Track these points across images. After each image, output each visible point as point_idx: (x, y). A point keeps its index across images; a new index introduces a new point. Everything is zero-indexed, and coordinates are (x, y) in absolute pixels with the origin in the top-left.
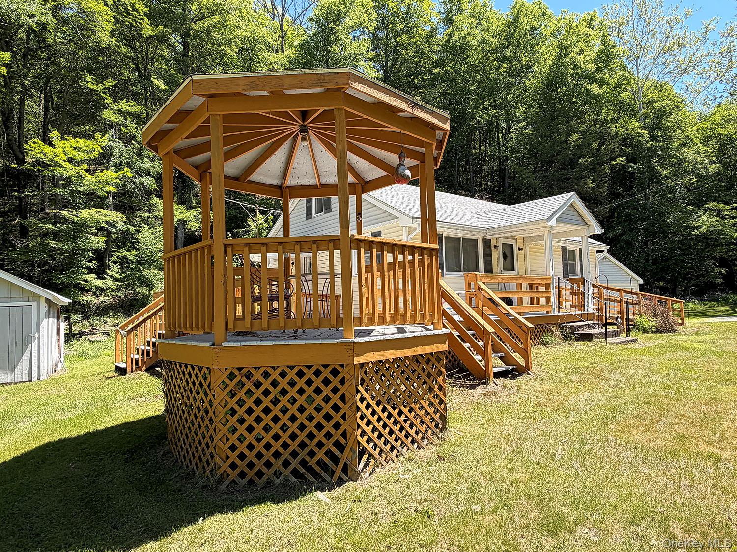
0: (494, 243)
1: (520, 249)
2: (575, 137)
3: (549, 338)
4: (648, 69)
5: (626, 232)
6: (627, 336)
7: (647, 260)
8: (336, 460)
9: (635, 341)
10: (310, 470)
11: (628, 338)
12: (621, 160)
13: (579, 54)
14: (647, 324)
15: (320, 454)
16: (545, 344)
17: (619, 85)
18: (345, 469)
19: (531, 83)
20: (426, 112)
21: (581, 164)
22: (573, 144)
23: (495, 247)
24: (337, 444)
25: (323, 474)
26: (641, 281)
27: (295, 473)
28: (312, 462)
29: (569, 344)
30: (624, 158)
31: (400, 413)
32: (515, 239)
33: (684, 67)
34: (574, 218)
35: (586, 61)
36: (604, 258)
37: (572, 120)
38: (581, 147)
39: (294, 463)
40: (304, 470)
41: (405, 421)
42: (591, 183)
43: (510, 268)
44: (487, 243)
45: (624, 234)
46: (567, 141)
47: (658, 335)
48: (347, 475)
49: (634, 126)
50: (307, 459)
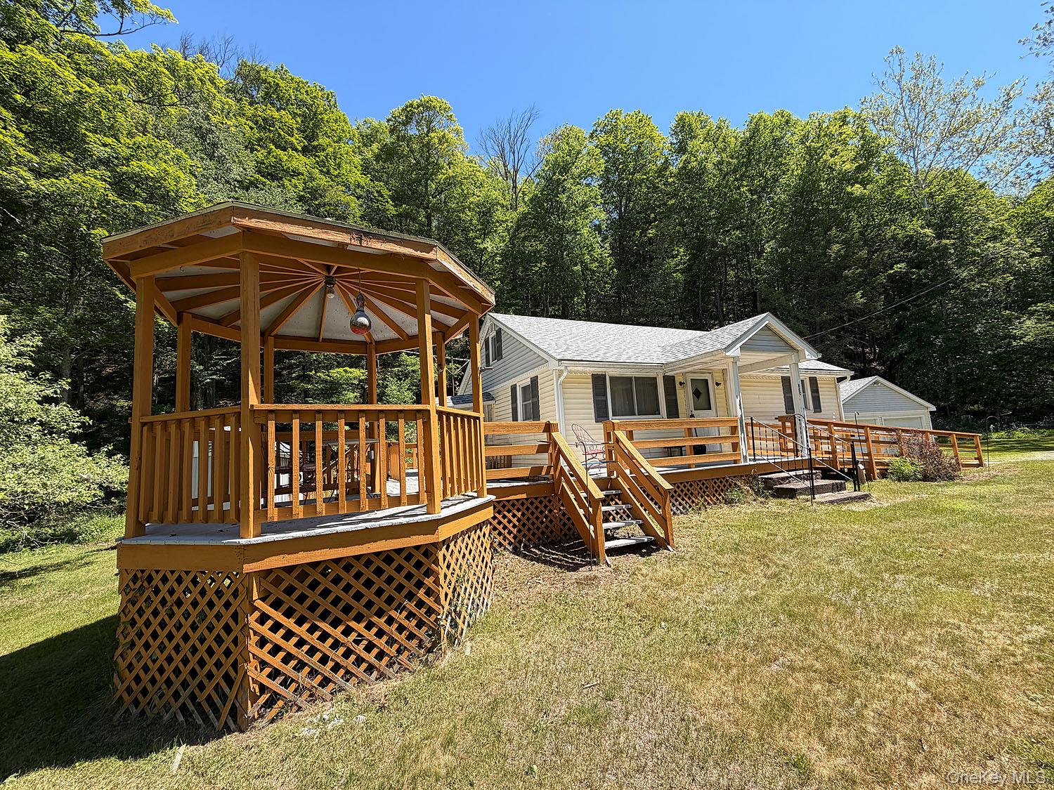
0: (678, 379)
1: (718, 384)
2: (836, 247)
3: (734, 495)
4: (931, 157)
5: (914, 350)
6: (855, 490)
7: (949, 381)
8: (224, 698)
9: (865, 497)
10: (199, 706)
11: (857, 494)
12: (900, 267)
13: (832, 156)
14: (908, 469)
15: (209, 689)
16: (729, 502)
17: (891, 182)
18: (234, 713)
19: (781, 196)
20: (389, 241)
21: (847, 277)
22: (833, 255)
23: (681, 384)
24: (227, 677)
25: (212, 716)
26: (933, 408)
27: (184, 708)
28: (201, 698)
29: (761, 502)
30: (903, 265)
31: (347, 631)
32: (710, 373)
33: (980, 146)
34: (772, 343)
35: (845, 162)
36: (875, 383)
37: (830, 229)
38: (844, 258)
39: (184, 694)
40: (193, 708)
41: (357, 642)
42: (861, 298)
43: (706, 407)
44: (670, 381)
45: (912, 352)
46: (825, 254)
47: (922, 484)
48: (235, 722)
49: (915, 226)
50: (197, 692)
